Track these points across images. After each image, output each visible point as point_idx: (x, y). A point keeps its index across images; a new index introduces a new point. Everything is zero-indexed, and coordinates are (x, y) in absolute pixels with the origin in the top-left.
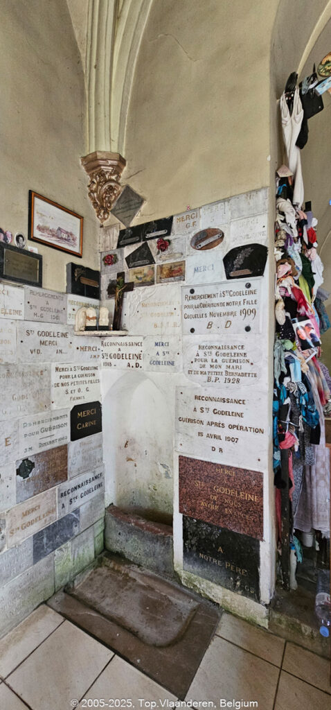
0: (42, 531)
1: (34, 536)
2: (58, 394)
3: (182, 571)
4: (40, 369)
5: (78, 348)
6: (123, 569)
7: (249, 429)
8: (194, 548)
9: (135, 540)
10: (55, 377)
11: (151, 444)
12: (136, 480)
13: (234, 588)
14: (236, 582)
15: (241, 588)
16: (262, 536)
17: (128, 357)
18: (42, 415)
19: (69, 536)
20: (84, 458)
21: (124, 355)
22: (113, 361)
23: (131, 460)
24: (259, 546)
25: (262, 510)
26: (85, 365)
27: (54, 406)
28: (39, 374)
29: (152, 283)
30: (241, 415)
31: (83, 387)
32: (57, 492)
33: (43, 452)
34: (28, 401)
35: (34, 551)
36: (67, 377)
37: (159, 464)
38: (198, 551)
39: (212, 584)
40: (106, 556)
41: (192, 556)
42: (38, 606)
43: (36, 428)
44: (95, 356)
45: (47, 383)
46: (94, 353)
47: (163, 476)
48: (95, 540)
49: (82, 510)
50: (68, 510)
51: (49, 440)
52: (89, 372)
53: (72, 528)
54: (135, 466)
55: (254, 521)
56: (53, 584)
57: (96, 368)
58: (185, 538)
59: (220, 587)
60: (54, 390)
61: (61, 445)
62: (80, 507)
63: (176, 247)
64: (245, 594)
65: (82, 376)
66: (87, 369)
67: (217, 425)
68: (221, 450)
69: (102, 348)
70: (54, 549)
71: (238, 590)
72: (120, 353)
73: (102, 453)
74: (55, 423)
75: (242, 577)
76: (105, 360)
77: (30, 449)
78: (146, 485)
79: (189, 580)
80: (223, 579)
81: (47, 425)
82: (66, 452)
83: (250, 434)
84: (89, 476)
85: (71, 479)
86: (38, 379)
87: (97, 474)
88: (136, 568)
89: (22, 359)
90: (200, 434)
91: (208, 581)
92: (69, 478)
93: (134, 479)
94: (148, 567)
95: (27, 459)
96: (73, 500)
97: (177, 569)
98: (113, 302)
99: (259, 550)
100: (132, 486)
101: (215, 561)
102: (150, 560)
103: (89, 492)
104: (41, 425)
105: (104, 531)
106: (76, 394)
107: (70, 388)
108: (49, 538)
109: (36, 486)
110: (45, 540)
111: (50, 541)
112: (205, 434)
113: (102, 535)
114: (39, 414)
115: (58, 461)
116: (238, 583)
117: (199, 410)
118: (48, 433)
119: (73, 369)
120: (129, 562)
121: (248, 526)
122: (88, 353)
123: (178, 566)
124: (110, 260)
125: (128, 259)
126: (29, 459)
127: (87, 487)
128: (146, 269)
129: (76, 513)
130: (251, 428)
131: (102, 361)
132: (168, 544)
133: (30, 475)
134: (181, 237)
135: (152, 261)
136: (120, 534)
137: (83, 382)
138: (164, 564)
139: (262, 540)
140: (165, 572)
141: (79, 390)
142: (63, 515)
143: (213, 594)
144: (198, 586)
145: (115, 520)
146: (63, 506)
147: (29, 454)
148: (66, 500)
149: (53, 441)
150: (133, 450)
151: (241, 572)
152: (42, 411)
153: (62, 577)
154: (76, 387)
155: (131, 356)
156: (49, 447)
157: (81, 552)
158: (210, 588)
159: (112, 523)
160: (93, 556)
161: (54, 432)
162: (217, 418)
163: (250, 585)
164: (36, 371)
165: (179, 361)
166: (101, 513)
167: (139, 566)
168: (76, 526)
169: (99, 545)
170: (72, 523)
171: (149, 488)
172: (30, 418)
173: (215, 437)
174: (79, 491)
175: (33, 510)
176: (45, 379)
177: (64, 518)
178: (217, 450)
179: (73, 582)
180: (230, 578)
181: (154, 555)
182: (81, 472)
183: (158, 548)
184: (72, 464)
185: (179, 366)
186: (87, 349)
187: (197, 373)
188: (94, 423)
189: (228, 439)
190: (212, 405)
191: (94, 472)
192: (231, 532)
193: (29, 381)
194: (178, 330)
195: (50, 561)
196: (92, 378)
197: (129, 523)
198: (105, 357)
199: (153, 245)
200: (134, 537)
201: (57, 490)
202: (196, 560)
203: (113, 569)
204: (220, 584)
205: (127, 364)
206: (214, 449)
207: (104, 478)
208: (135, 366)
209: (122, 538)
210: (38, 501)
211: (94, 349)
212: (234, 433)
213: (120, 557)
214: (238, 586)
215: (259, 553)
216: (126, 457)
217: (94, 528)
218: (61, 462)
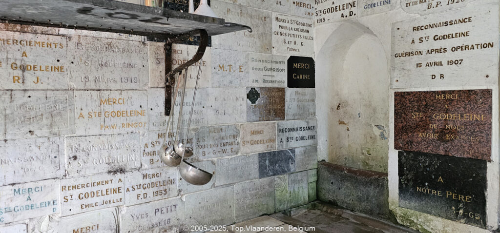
0: (265, 153)
1: (259, 154)
2: (278, 42)
3: (398, 209)
4: (264, 15)
5: (294, 3)
6: (337, 211)
7: (475, 47)
8: (411, 184)
9: (347, 187)
10: (275, 25)
11: (365, 105)
12: (349, 146)
13: (456, 218)
14: (459, 210)
15: (464, 216)
16: (490, 156)
17: (341, 8)
18: (265, 56)
19: (286, 169)
20: (298, 106)
21: (338, 8)
22: (327, 16)
23: (344, 123)
24: (485, 168)
26: (301, 20)
27: (274, 51)
28: (263, 19)
30: (466, 34)
31: (299, 41)
32: (276, 126)
33: (266, 88)
34: (255, 40)
35: (259, 166)
36: (285, 28)
37: (373, 125)
38: (414, 187)
39: (430, 217)
40: (318, 203)
41: (408, 191)
42: (263, 215)
43: (261, 65)
44: (309, 14)
45: (269, 29)
46: (309, 10)
47: (378, 137)
48: (309, 185)
49: (297, 151)
50: (285, 147)
51: (270, 79)
52: (304, 28)
53: (288, 163)
54: (348, 130)
55: (480, 142)
56: (273, 204)
57: (310, 26)
59: (440, 219)
60: (274, 36)
61: (279, 87)
62: (295, 148)
64: (469, 221)
65: (297, 30)
66: (302, 24)
67: (438, 51)
68: (442, 76)
69: (316, 6)
70: (274, 175)
71: (460, 219)
73: (315, 108)
74: (275, 66)
75: (466, 204)
76: (319, 17)
77: (257, 81)
78: (359, 150)
79: (405, 217)
80: (444, 209)
81: (269, 66)
82: (284, 95)
83: (478, 51)
84: (303, 124)
85: (288, 120)
86: (263, 23)
87: (310, 125)
88: (349, 212)
89: (251, 4)
90: (419, 65)
91: (426, 214)
92: (286, 119)
93: (347, 144)
94: (361, 212)
95: (254, 89)
96: (289, 139)
97: (392, 207)
99: (486, 173)
100: (344, 152)
101: (434, 192)
102: (363, 204)
103: (303, 138)
104: (265, 64)
105: (317, 182)
106: (292, 46)
107: (288, 39)
108: (272, 163)
109: (260, 113)
110: (267, 162)
111: (271, 165)
112: (424, 64)
113: (315, 185)
114: (263, 54)
115: (277, 100)
116: (461, 211)
117: (417, 41)
118: (269, 73)
119: (290, 22)
120: (342, 208)
121: (473, 148)
122: (303, 10)
123: (393, 203)
126: (256, 89)
127: (302, 133)
129: (292, 153)
130: (478, 45)
131: (315, 18)
132: (382, 185)
133: (257, 102)
137: (299, 36)
138: (378, 206)
139: (490, 161)
140: (379, 214)
141: (295, 43)
142: (281, 149)
143: (432, 227)
144: (415, 221)
145: (328, 171)
146: (281, 141)
147: (255, 85)
148: (284, 136)
149: (274, 81)
150: (345, 113)
151: (465, 199)
152: (265, 52)
153: (281, 202)
154: (292, 39)
155: (345, 6)
156: (270, 85)
157: (296, 190)
158: (428, 221)
159: (325, 173)
160: (307, 199)
161: (275, 73)
162: (438, 45)
163: (475, 211)
164: (261, 16)
166: (314, 164)
167: (352, 211)
168: (292, 164)
169: (313, 192)
170: (289, 159)
171: (363, 154)
172: (256, 55)
173: (435, 64)
174: (295, 134)
175: (259, 132)
176: (267, 25)
177: (282, 151)
178: (438, 77)
179: (290, 212)
180: (451, 207)
181: (368, 198)
182: (296, 117)
183: (372, 191)
184: (289, 108)
185: (396, 3)
186: (302, 5)
188: (307, 77)
189: (450, 63)
190: (431, 32)
191: (308, 123)
192: (453, 158)
193: (255, 23)
195: (271, 183)
196: (306, 34)
197: (342, 171)
198: (319, 15)
200: (347, 184)
201: (276, 124)
202: (412, 194)
203: (326, 212)
204: (439, 216)
205: (340, 15)
206: (434, 77)
207: (316, 132)
209: (335, 187)
210: (263, 127)
211: (309, 6)
212: (458, 54)
213: (333, 204)
214: (461, 214)
215: (486, 176)
216: (338, 120)
217: (307, 174)
218: (280, 102)
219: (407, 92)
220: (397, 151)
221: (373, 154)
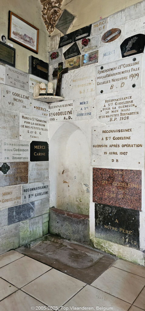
0: (13, 207)
1: (9, 208)
2: (23, 132)
3: (94, 238)
4: (14, 114)
5: (35, 107)
6: (60, 241)
7: (133, 146)
8: (102, 223)
9: (67, 225)
10: (22, 121)
11: (78, 172)
12: (69, 196)
13: (124, 244)
14: (126, 239)
15: (129, 242)
16: (141, 208)
17: (64, 114)
18: (15, 141)
19: (28, 216)
20: (38, 173)
21: (62, 113)
22: (56, 117)
23: (66, 182)
24: (139, 215)
25: (141, 192)
26: (39, 119)
27: (21, 138)
28: (13, 117)
29: (78, 67)
30: (129, 138)
31: (38, 131)
32: (22, 188)
33: (14, 162)
34: (7, 131)
35: (8, 217)
36: (29, 123)
37: (83, 184)
38: (103, 225)
39: (111, 243)
40: (49, 235)
41: (100, 228)
42: (10, 250)
43: (11, 148)
44: (45, 114)
45: (17, 123)
46: (45, 112)
47: (86, 192)
48: (43, 225)
49: (36, 203)
50: (28, 201)
51: (18, 156)
52: (42, 123)
53: (30, 212)
54: (69, 186)
55: (136, 200)
56: (18, 242)
57: (45, 122)
58: (96, 217)
59: (116, 244)
60: (21, 128)
61: (24, 161)
62: (34, 201)
63: (93, 42)
64: (131, 246)
65: (37, 124)
66: (40, 121)
67: (115, 146)
68: (117, 161)
69: (49, 110)
70: (19, 221)
71: (127, 244)
72: (60, 112)
73: (48, 174)
74: (21, 148)
75: (130, 236)
76: (51, 117)
77: (8, 158)
78: (75, 199)
79: (98, 243)
80: (119, 239)
81: (17, 148)
82: (28, 166)
83: (135, 148)
84: (41, 185)
85: (30, 183)
86: (13, 120)
87: (45, 185)
88: (67, 241)
89: (4, 106)
90: (105, 153)
91: (109, 242)
92: (28, 182)
93: (68, 195)
94: (74, 240)
95: (6, 163)
96: (31, 196)
97: (91, 238)
98: (56, 81)
99: (139, 218)
100: (66, 200)
101: (113, 228)
102: (75, 235)
103: (40, 194)
104: (14, 147)
105: (49, 222)
106: (33, 134)
107: (30, 130)
108: (18, 213)
109: (10, 180)
110: (14, 213)
111: (17, 215)
112: (108, 153)
113: (47, 223)
114: (13, 140)
115: (23, 170)
116: (127, 240)
117: (105, 139)
118: (17, 153)
119: (32, 119)
120: (63, 238)
121: (133, 203)
122: (41, 112)
123: (92, 235)
124: (54, 56)
125: (65, 54)
126: (7, 164)
127: (40, 191)
128: (75, 59)
129: (32, 204)
130: (134, 145)
131: (49, 118)
132: (86, 224)
133: (7, 173)
134: (96, 36)
135: (79, 53)
136: (58, 222)
137: (38, 128)
138: (84, 236)
139: (141, 211)
140: (84, 241)
141: (35, 133)
142: (25, 203)
143: (112, 249)
144: (104, 246)
145: (56, 214)
146: (25, 198)
147: (6, 161)
148: (27, 195)
149: (20, 158)
150: (67, 176)
151: (129, 232)
152: (14, 138)
153: (23, 239)
154: (34, 130)
155: (66, 112)
156: (18, 160)
157: (35, 229)
158: (110, 246)
159: (54, 216)
160: (42, 234)
161: (21, 153)
162: (115, 142)
163: (134, 240)
164: (12, 115)
165: (94, 112)
166: (47, 210)
167: (69, 240)
168: (32, 212)
169: (46, 229)
170: (30, 209)
171: (77, 201)
172: (8, 141)
173: (114, 153)
174: (35, 192)
175: (9, 193)
176: (16, 121)
177: (25, 204)
178: (115, 161)
179: (30, 245)
180: (122, 237)
181: (78, 232)
182: (36, 181)
183: (81, 227)
184: (31, 175)
185: (94, 115)
186: (40, 109)
187: (104, 117)
188: (44, 154)
189: (121, 153)
190: (112, 135)
191: (44, 184)
192: (123, 209)
193: (7, 120)
194: (93, 93)
195: (17, 227)
196: (43, 127)
197: (64, 215)
198: (51, 115)
199: (79, 43)
200: (67, 223)
201: (22, 186)
202: (102, 230)
203: (54, 242)
204: (116, 243)
205: (63, 118)
206: (113, 161)
207: (49, 189)
208: (68, 118)
209: (59, 225)
210: (11, 190)
211: (45, 110)
212: (125, 149)
213: (58, 236)
214: (127, 242)
215: (139, 219)
216: (63, 180)
217: (42, 217)
218: (24, 171)
219: (99, 168)
220: (94, 203)
221: (83, 201)
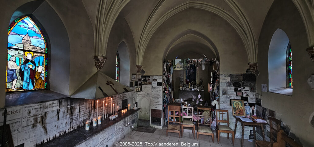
5: (135, 94)
7: (160, 105)
8: (153, 121)
9: (143, 123)
11: (145, 108)
15: (159, 125)
22: (140, 96)
24: (161, 119)
25: (161, 114)
26: (136, 96)
29: (147, 84)
30: (159, 103)
31: (136, 100)
39: (155, 126)
41: (153, 123)
48: (137, 123)
63: (150, 80)
67: (156, 104)
72: (142, 94)
79: (152, 126)
88: (143, 127)
90: (154, 106)
98: (140, 86)
102: (146, 125)
103: (136, 116)
117: (153, 102)
121: (160, 117)
123: (150, 125)
124: (139, 80)
125: (143, 80)
128: (146, 82)
131: (138, 96)
132: (149, 122)
135: (147, 81)
138: (148, 125)
151: (159, 123)
159: (139, 121)
165: (151, 96)
168: (135, 121)
169: (137, 125)
178: (156, 108)
180: (157, 124)
183: (147, 123)
189: (157, 106)
190: (155, 102)
192: (158, 118)
194: (151, 91)
197: (142, 120)
199: (147, 79)
205: (142, 96)
207: (138, 114)
208: (144, 96)
211: (137, 94)
219: (152, 109)
220: (151, 117)
